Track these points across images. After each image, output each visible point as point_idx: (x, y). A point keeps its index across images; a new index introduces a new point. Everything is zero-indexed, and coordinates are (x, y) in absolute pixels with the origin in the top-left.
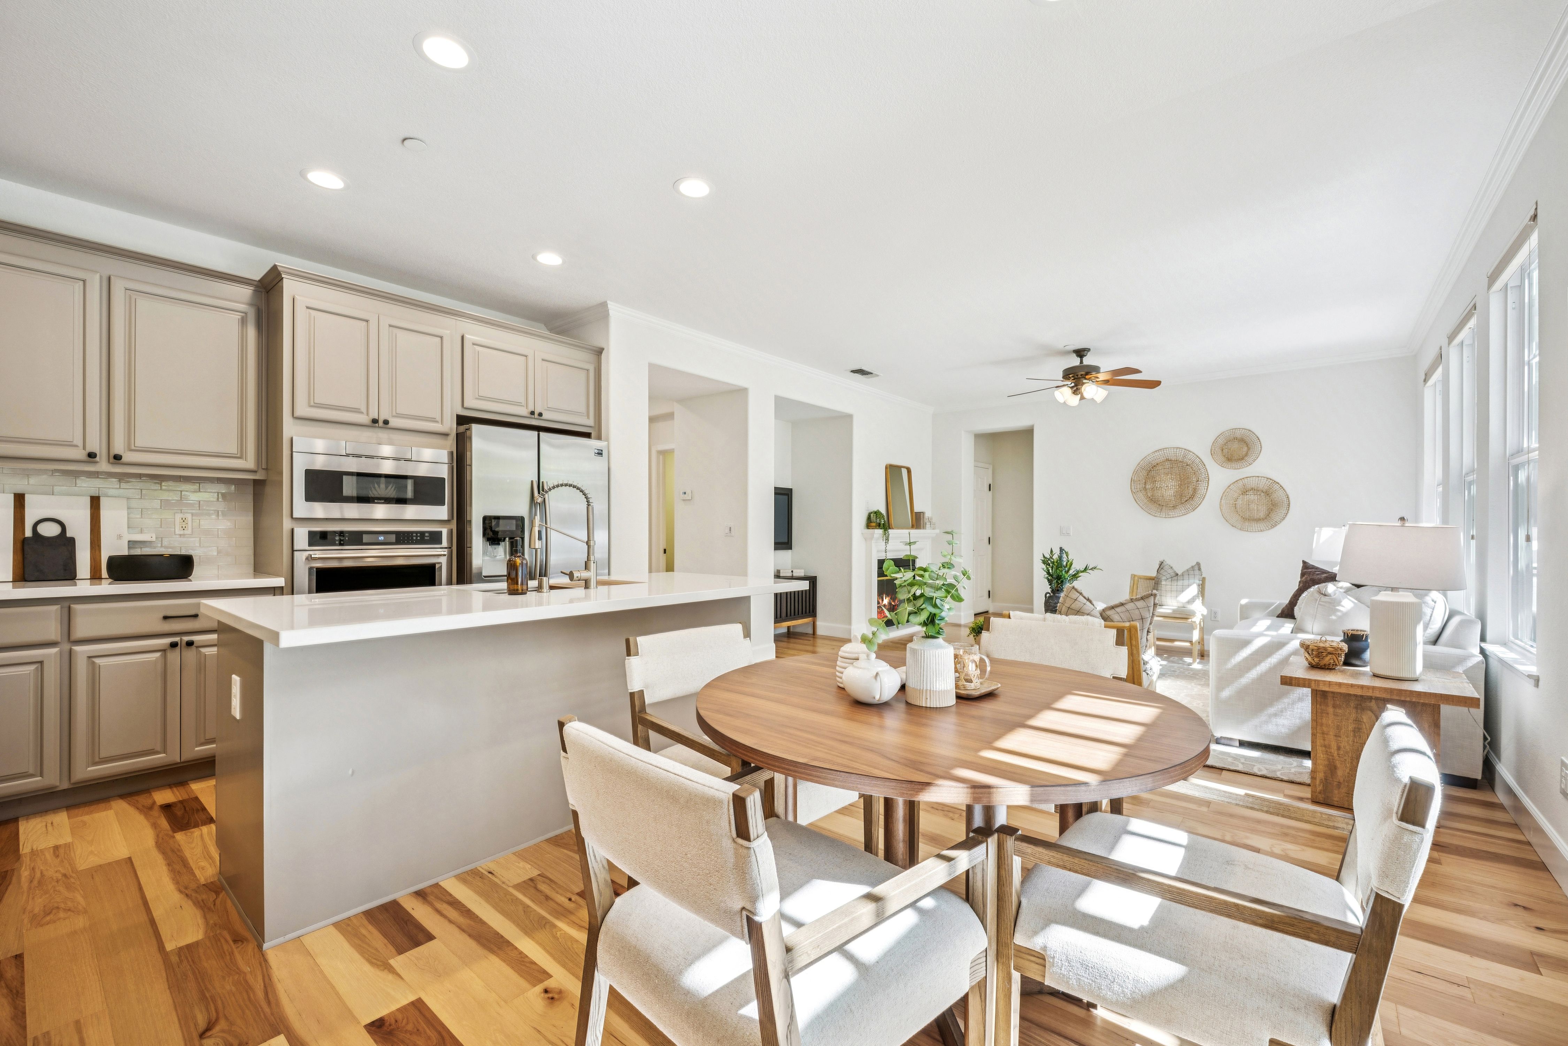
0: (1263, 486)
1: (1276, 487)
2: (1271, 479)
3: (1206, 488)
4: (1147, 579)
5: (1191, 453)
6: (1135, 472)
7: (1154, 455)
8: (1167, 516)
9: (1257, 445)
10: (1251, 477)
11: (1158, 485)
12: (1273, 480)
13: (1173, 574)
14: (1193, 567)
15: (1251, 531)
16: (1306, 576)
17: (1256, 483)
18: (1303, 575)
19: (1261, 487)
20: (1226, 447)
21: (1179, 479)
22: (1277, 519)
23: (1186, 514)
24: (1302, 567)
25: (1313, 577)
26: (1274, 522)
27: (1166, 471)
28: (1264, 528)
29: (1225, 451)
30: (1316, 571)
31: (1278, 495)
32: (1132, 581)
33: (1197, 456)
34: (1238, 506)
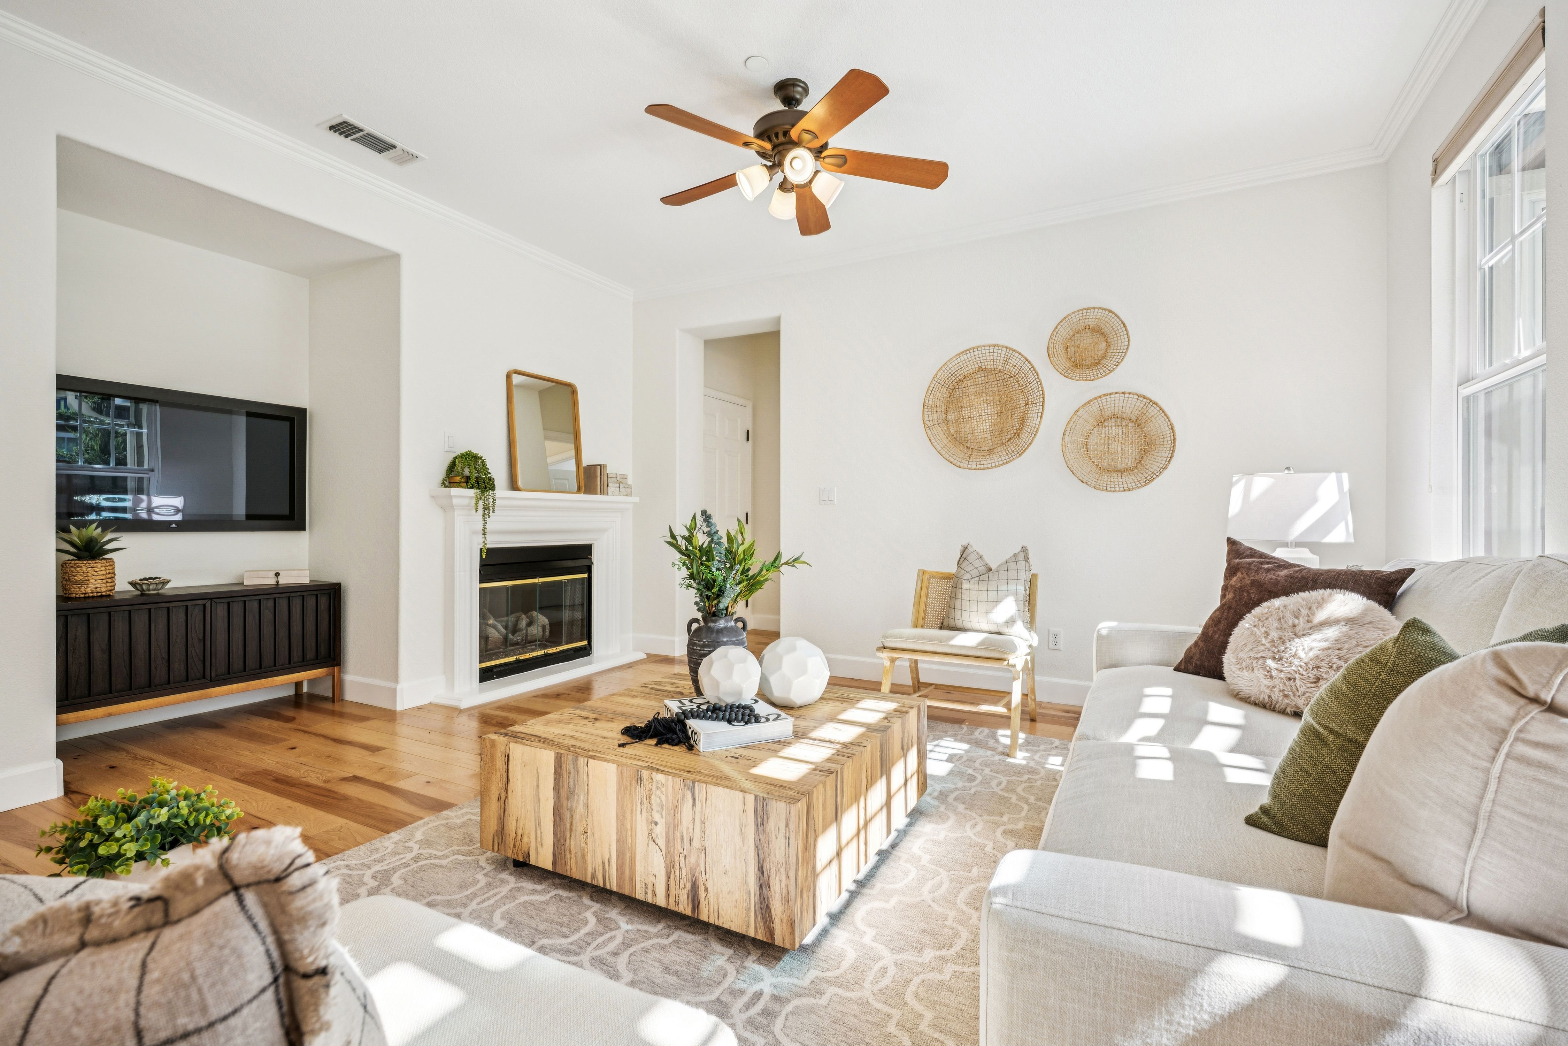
0: (1131, 409)
1: (1153, 411)
2: (1144, 397)
3: (1040, 414)
4: (942, 578)
5: (1017, 355)
6: (930, 391)
7: (959, 360)
8: (978, 466)
9: (1122, 337)
10: (1112, 394)
11: (965, 413)
12: (1147, 399)
13: (983, 569)
14: (1015, 555)
15: (1112, 491)
16: (1239, 574)
17: (1121, 405)
18: (1231, 571)
19: (1128, 412)
20: (1073, 343)
21: (998, 403)
22: (1155, 467)
23: (1009, 462)
24: (1229, 554)
25: (1257, 577)
26: (1150, 473)
27: (979, 388)
28: (1133, 484)
29: (1071, 350)
30: (1262, 563)
31: (1157, 426)
32: (919, 583)
33: (1025, 358)
34: (1090, 447)
